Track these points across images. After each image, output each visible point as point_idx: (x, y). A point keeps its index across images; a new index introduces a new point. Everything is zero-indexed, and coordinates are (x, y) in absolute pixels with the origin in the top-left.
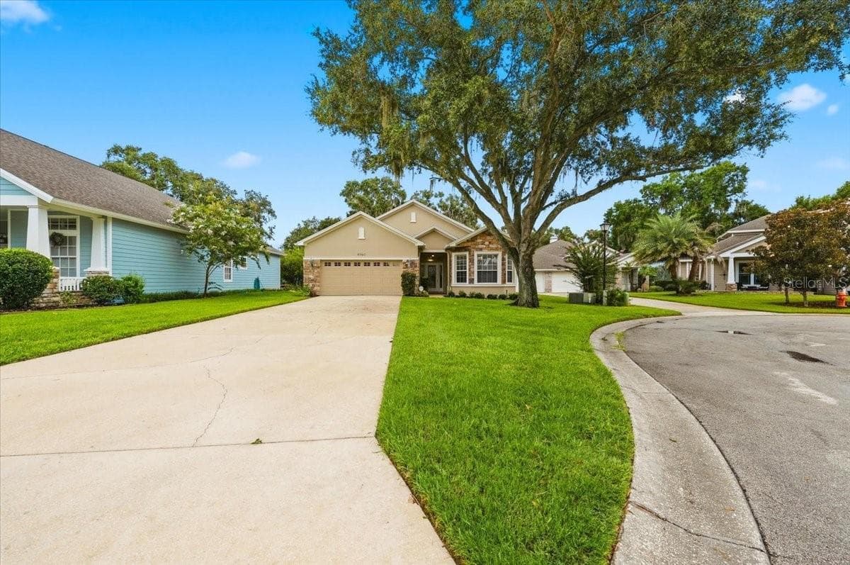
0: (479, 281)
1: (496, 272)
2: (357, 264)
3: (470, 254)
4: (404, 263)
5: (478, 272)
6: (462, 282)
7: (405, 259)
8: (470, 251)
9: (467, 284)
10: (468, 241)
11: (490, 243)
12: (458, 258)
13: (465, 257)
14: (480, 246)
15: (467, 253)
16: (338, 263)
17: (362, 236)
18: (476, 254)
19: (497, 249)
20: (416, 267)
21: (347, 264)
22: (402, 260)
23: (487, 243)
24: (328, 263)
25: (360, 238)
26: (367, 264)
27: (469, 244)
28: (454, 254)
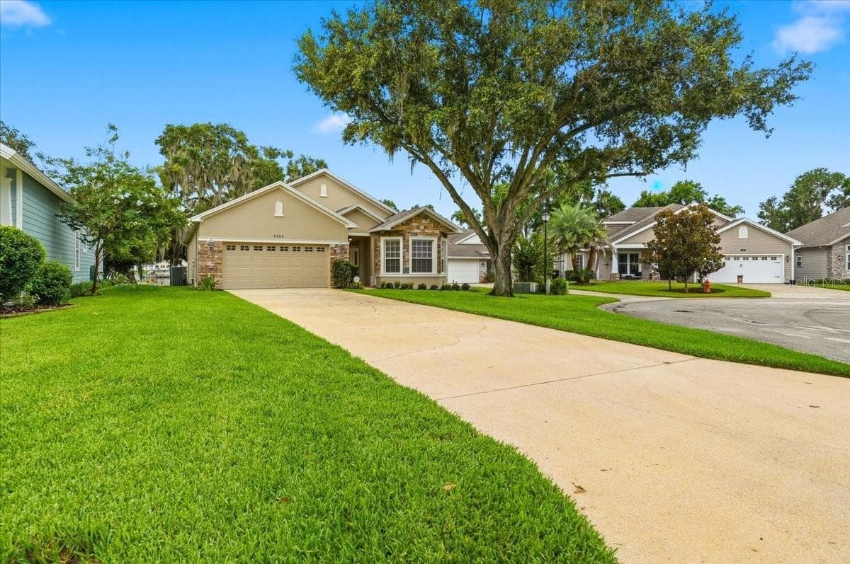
0: (413, 271)
1: (431, 260)
2: (271, 247)
3: (404, 239)
4: (332, 248)
5: (413, 260)
6: (393, 271)
7: (333, 243)
8: (404, 236)
9: (401, 274)
10: (402, 224)
11: (425, 227)
12: (387, 243)
13: (398, 243)
14: (416, 231)
15: (401, 238)
16: (245, 247)
17: (279, 213)
18: (411, 239)
19: (432, 235)
20: (346, 253)
21: (258, 247)
22: (328, 245)
23: (422, 227)
24: (231, 246)
25: (276, 215)
26: (284, 248)
27: (404, 228)
28: (383, 239)
